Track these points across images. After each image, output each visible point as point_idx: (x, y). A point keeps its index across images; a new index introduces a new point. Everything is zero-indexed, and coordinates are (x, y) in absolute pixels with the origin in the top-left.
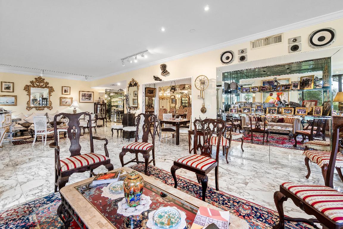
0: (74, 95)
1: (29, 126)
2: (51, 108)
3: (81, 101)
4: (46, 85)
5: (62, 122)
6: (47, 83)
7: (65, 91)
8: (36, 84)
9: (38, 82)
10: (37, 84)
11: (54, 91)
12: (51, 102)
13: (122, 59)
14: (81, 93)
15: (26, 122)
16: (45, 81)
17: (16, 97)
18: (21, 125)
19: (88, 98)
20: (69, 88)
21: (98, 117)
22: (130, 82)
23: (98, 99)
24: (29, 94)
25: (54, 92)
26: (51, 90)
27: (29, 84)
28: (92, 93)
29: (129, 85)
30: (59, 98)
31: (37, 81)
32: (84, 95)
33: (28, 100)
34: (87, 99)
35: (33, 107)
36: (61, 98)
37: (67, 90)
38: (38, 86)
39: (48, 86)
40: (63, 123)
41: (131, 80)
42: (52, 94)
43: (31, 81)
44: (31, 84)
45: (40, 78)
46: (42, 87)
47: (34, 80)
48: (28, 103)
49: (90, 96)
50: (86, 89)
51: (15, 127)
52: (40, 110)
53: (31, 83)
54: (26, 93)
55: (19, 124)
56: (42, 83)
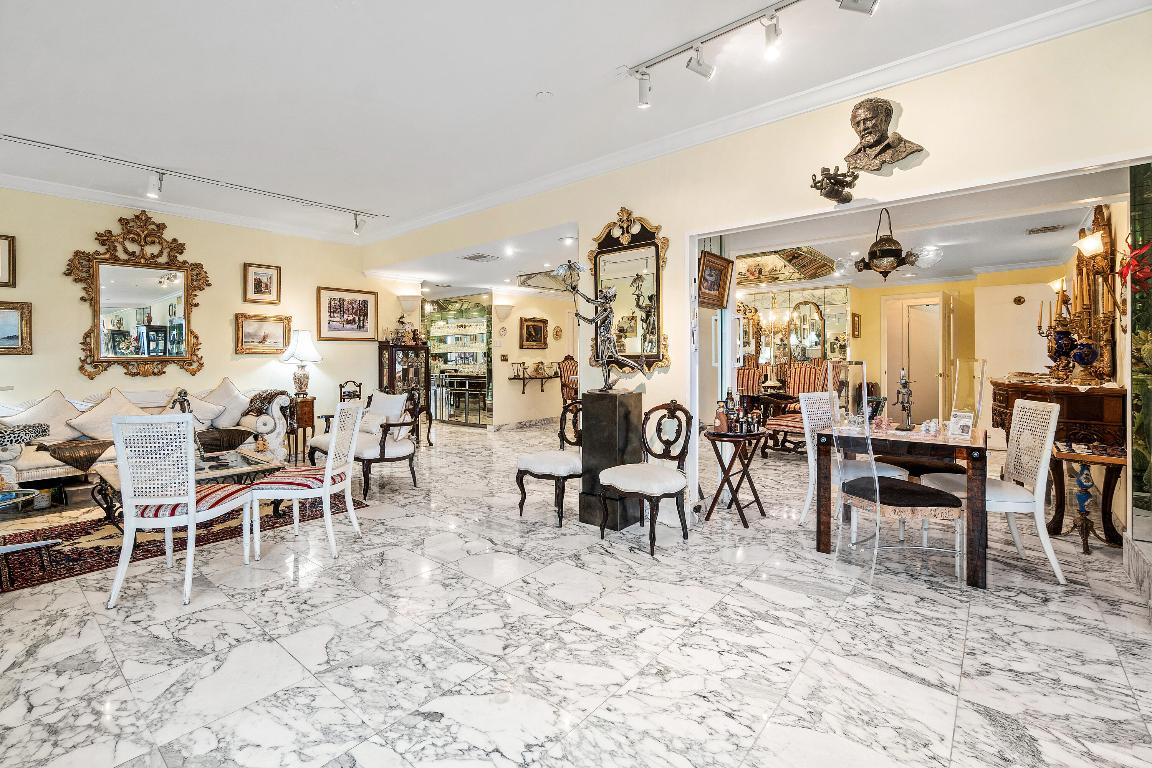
0: (297, 304)
1: (92, 460)
2: (195, 366)
3: (325, 333)
4: (172, 257)
5: (250, 434)
6: (177, 247)
7: (259, 287)
8: (126, 251)
9: (133, 240)
10: (132, 247)
11: (209, 285)
12: (196, 337)
13: (635, 70)
14: (326, 296)
15: (76, 434)
16: (168, 235)
17: (25, 310)
18: (55, 451)
19: (354, 320)
20: (274, 273)
22: (609, 226)
23: (393, 326)
24: (92, 299)
25: (207, 288)
26: (197, 279)
27: (91, 246)
28: (370, 299)
29: (601, 246)
30: (232, 317)
31: (129, 232)
32: (337, 308)
33: (87, 326)
34: (348, 322)
35: (110, 363)
36: (239, 319)
37: (264, 280)
38: (134, 260)
39: (181, 258)
40: (256, 438)
41: (615, 219)
42: (201, 297)
43: (99, 235)
44: (102, 249)
45: (143, 219)
46: (151, 263)
47: (117, 229)
48: (89, 340)
49: (362, 311)
51: (22, 463)
52: (145, 375)
53: (103, 243)
54: (78, 290)
55: (41, 448)
56: (153, 243)
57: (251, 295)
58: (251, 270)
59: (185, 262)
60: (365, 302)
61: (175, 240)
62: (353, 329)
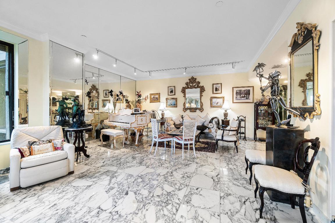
0: (227, 93)
2: (202, 110)
3: (235, 101)
4: (198, 85)
5: (207, 128)
6: (199, 83)
7: (217, 89)
9: (191, 83)
10: (191, 85)
11: (205, 90)
14: (235, 90)
17: (176, 99)
18: (175, 125)
20: (220, 85)
21: (260, 126)
23: (260, 97)
24: (185, 96)
26: (202, 89)
28: (251, 89)
30: (210, 98)
31: (191, 81)
32: (239, 93)
34: (243, 97)
35: (187, 109)
37: (218, 87)
38: (191, 87)
42: (203, 94)
43: (186, 83)
45: (192, 78)
46: (194, 87)
47: (188, 81)
49: (248, 93)
50: (242, 83)
52: (193, 112)
56: (194, 83)
57: (215, 92)
58: (214, 85)
59: (200, 86)
60: (249, 90)
61: (198, 81)
62: (244, 99)
